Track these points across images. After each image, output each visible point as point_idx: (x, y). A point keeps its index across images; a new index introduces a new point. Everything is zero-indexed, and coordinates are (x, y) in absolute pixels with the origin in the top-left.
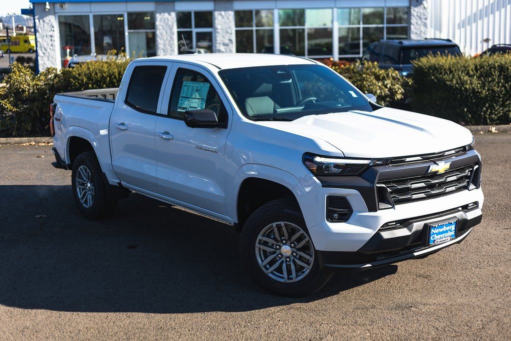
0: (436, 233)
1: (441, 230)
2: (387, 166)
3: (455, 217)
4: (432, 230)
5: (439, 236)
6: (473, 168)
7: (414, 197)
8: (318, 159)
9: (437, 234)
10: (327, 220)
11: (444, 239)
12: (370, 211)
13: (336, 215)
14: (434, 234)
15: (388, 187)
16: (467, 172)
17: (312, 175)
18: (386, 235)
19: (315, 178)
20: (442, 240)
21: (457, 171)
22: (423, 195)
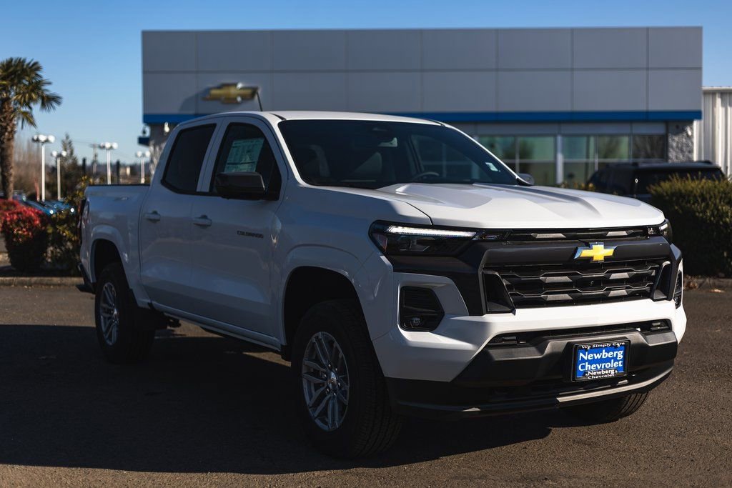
0: (588, 360)
1: (598, 356)
2: (503, 243)
3: (625, 338)
4: (581, 355)
5: (594, 366)
6: (661, 265)
7: (551, 297)
8: (394, 230)
9: (591, 362)
10: (402, 327)
11: (603, 372)
12: (471, 314)
13: (416, 320)
14: (583, 360)
15: (503, 277)
16: (649, 270)
17: (380, 253)
18: (498, 355)
19: (383, 258)
20: (600, 373)
21: (630, 264)
22: (566, 297)
